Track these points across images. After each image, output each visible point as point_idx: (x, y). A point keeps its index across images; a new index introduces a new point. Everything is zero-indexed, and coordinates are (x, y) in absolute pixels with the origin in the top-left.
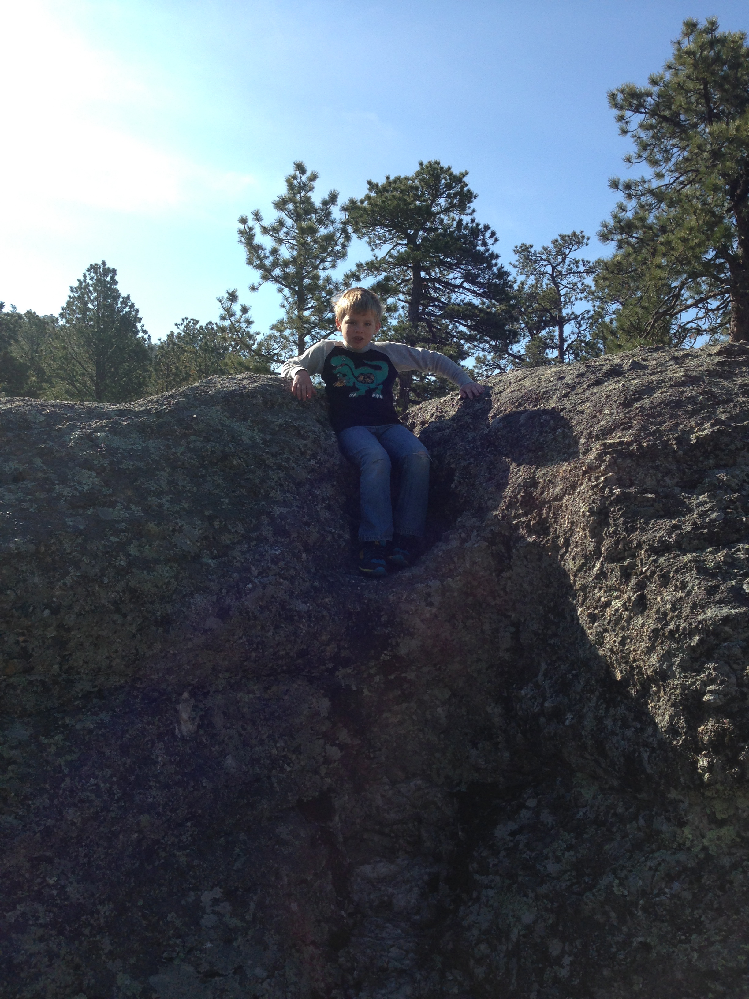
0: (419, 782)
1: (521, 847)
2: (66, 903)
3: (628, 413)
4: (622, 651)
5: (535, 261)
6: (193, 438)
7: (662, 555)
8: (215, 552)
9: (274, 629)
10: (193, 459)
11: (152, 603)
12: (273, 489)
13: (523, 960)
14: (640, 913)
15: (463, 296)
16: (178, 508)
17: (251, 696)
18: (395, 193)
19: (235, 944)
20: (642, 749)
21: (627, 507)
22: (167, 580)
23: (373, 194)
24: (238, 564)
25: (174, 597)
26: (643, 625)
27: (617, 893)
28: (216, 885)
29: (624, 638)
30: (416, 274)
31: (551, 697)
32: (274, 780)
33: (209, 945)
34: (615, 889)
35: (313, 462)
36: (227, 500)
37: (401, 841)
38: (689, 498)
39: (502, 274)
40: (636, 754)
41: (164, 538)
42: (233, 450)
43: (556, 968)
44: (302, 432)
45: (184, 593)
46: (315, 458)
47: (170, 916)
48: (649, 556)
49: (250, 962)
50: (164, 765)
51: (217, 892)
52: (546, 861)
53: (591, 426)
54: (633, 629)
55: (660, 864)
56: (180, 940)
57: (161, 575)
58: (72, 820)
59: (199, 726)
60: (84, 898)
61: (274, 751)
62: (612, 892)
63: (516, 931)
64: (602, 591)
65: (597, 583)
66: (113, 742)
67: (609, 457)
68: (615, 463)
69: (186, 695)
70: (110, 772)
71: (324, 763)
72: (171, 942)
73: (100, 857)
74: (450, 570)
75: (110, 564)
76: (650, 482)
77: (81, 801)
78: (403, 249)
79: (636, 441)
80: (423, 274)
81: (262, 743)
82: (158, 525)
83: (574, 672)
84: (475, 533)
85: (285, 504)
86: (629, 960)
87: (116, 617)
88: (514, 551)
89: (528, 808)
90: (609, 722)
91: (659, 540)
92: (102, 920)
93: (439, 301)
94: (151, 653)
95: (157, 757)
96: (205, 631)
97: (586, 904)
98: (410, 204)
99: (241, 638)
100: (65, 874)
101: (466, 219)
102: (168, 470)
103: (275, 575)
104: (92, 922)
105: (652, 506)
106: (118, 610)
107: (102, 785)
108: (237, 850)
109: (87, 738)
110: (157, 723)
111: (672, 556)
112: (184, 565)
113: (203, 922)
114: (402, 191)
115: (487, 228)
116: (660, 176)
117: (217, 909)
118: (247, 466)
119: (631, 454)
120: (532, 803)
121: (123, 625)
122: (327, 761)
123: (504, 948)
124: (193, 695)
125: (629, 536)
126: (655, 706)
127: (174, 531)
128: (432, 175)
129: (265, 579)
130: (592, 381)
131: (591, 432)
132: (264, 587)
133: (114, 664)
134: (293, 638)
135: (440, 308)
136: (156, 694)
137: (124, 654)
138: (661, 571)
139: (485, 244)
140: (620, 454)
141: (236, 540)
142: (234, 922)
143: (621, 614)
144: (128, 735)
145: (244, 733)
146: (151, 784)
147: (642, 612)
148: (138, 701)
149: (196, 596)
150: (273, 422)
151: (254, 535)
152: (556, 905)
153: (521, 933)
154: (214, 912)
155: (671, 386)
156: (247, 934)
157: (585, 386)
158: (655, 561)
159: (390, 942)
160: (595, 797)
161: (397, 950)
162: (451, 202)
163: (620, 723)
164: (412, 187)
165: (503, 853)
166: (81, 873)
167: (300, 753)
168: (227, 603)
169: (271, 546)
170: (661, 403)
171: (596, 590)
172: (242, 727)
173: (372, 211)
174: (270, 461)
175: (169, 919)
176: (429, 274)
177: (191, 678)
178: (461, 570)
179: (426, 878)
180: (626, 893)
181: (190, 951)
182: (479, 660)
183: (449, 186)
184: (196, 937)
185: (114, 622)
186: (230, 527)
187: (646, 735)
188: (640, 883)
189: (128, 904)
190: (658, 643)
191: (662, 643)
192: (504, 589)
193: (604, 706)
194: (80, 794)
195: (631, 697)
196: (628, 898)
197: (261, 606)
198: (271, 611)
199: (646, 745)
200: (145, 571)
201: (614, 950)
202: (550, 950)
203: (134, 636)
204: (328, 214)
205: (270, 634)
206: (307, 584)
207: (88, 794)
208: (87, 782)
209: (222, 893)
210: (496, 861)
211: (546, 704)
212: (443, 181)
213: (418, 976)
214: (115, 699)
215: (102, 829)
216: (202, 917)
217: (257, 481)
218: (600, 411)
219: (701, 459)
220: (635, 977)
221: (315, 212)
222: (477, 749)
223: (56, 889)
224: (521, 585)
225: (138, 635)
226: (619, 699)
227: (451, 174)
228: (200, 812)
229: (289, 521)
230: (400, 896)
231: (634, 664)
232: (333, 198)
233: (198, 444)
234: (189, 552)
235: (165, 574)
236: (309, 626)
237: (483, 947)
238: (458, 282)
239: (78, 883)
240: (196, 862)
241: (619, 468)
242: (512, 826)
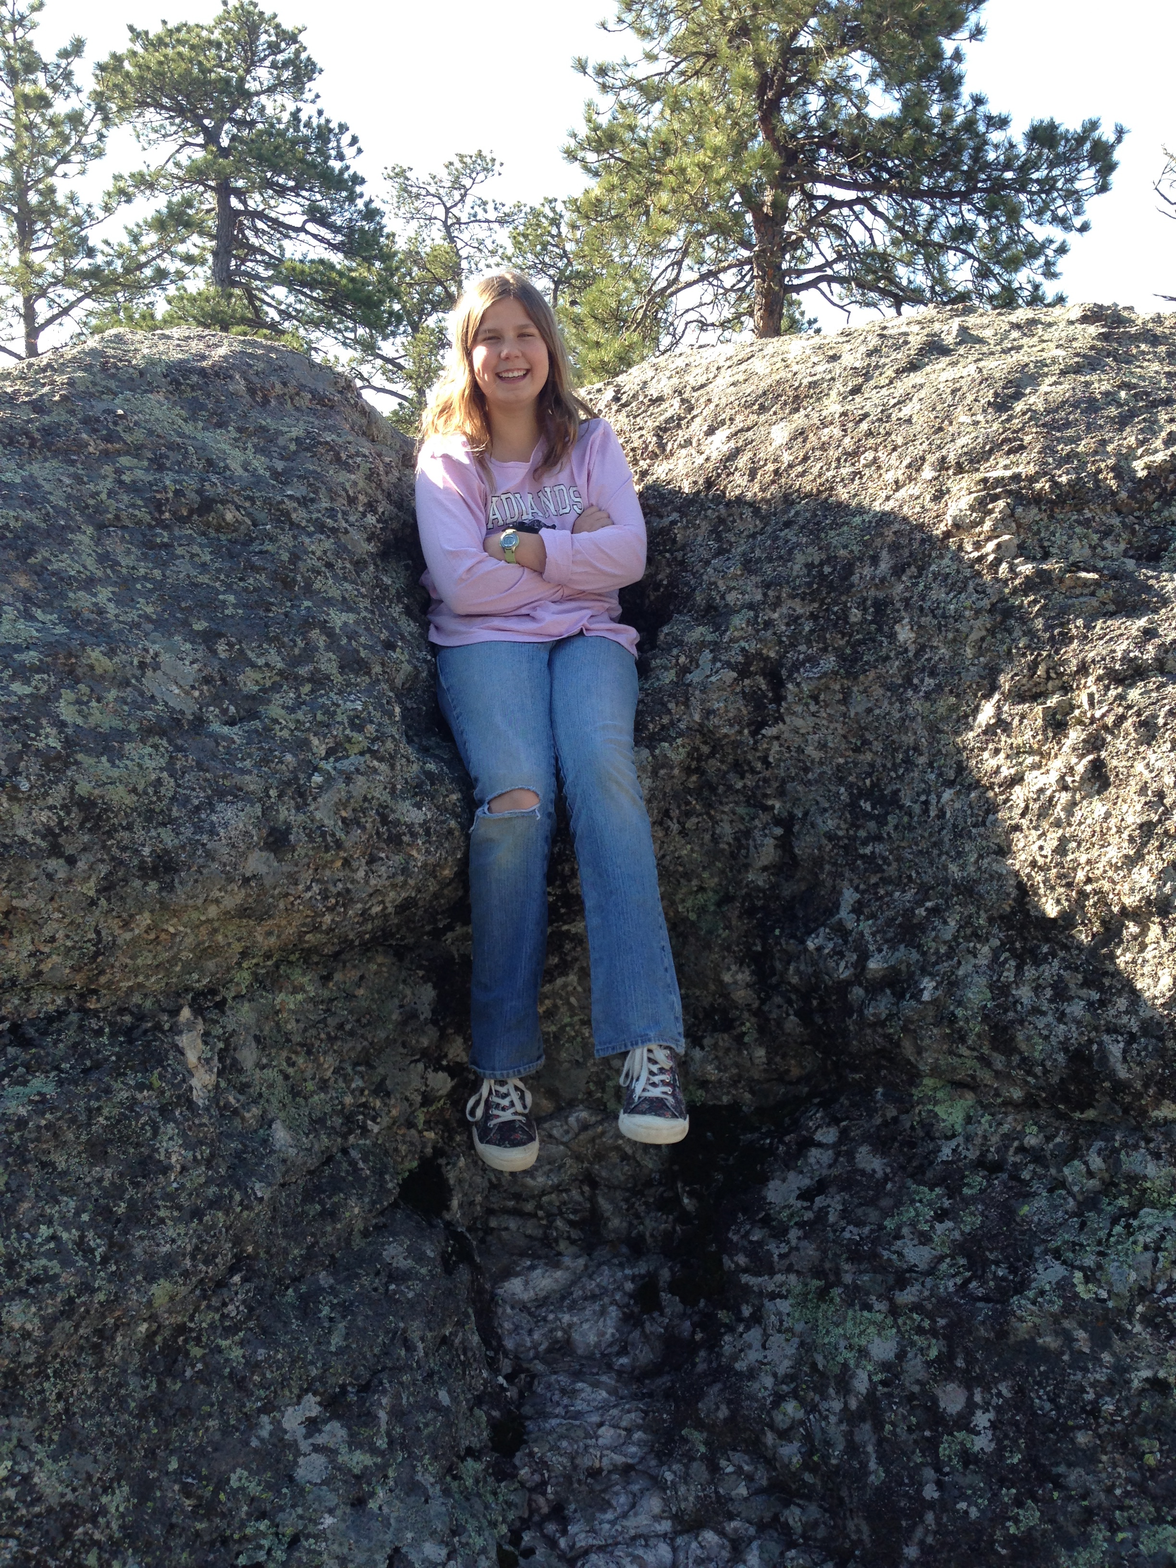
0: (584, 1115)
1: (832, 1218)
2: (37, 1509)
3: (1008, 420)
4: (1060, 865)
5: (418, 196)
6: (125, 461)
7: (1132, 685)
8: (232, 709)
9: (368, 863)
10: (139, 508)
11: (129, 828)
12: (319, 573)
13: (888, 1427)
14: (1138, 1328)
15: (304, 248)
16: (133, 616)
17: (300, 997)
18: (181, 49)
19: (373, 1505)
20: (1106, 1038)
21: (1046, 597)
22: (153, 777)
23: (138, 48)
24: (285, 734)
25: (175, 813)
26: (1108, 816)
27: (1086, 1297)
28: (307, 1391)
29: (1063, 841)
30: (223, 202)
31: (880, 951)
32: (355, 1154)
33: (328, 1521)
34: (1080, 1289)
35: (371, 519)
36: (231, 598)
37: (559, 1223)
38: (1157, 578)
39: (371, 214)
40: (1095, 1047)
41: (128, 684)
42: (220, 490)
43: (960, 1435)
44: (343, 456)
45: (196, 802)
46: (374, 512)
47: (234, 1477)
48: (1107, 688)
49: (409, 1535)
50: (184, 1169)
51: (311, 1406)
52: (899, 1243)
53: (939, 448)
54: (1080, 824)
55: (1163, 1238)
56: (267, 1522)
57: (140, 766)
58: (22, 1328)
59: (220, 1074)
60: (74, 1490)
61: (348, 1100)
62: (1076, 1296)
63: (863, 1375)
64: (1002, 755)
65: (987, 742)
66: (71, 1136)
67: (1001, 504)
68: (1012, 515)
69: (186, 1013)
70: (72, 1204)
71: (423, 1105)
72: (249, 1531)
73: (85, 1392)
74: (663, 727)
75: (25, 745)
76: (1079, 551)
77: (34, 1281)
78: (199, 154)
79: (1045, 474)
80: (235, 203)
81: (324, 1085)
82: (111, 653)
83: (929, 904)
84: (707, 655)
85: (346, 605)
86: (1126, 1413)
87: (54, 864)
88: (790, 686)
89: (820, 1145)
90: (1024, 993)
91: (1123, 659)
92: (114, 1526)
93: (264, 253)
94: (128, 936)
95: (168, 1155)
96: (246, 881)
97: (1021, 1319)
98: (210, 71)
99: (309, 888)
100: (25, 1448)
101: (308, 111)
102: (90, 530)
103: (362, 754)
104: (97, 1536)
105: (1093, 594)
106: (56, 850)
107: (65, 1236)
108: (326, 1311)
109: (16, 1137)
110: (157, 1083)
111: (1151, 686)
112: (179, 742)
113: (301, 1473)
114: (192, 47)
115: (343, 128)
116: (651, 57)
117: (320, 1439)
118: (255, 525)
119: (1038, 499)
120: (828, 1135)
121: (69, 881)
122: (427, 1100)
123: (837, 1405)
124: (198, 1011)
125: (1057, 652)
126: (1134, 962)
127: (142, 665)
128: (243, 25)
129: (346, 762)
130: (903, 363)
131: (944, 458)
132: (348, 779)
133: (45, 967)
134: (401, 878)
135: (268, 266)
136: (128, 1019)
137: (69, 944)
138: (1139, 714)
139: (341, 157)
140: (1018, 497)
141: (268, 684)
142: (360, 1460)
143: (1051, 798)
144: (101, 1119)
145: (291, 1071)
146: (162, 1213)
147: (1099, 793)
148: (105, 1040)
149: (220, 807)
150: (283, 433)
151: (304, 671)
152: (942, 1322)
153: (875, 1379)
154: (316, 1449)
155: (1063, 373)
156: (386, 1477)
157: (890, 373)
158: (1121, 697)
159: (595, 1418)
160: (969, 1120)
161: (612, 1431)
162: (278, 77)
163: (1049, 992)
164: (210, 42)
165: (794, 1234)
166: (56, 1438)
167: (388, 1094)
168: (282, 817)
169: (340, 693)
170: (1064, 403)
171: (986, 755)
172: (288, 1059)
173: (141, 78)
174: (299, 515)
175: (234, 1483)
176: (245, 203)
177: (195, 976)
178: (682, 726)
179: (629, 1286)
180: (1104, 1295)
181: (294, 1541)
182: (701, 889)
183: (274, 48)
184: (300, 1511)
185: (50, 877)
186: (251, 655)
187: (1113, 1012)
188: (1133, 1276)
189: (152, 1475)
190: (1150, 847)
191: (1161, 847)
192: (765, 760)
193: (1013, 963)
194: (27, 1265)
195: (1080, 947)
196: (1110, 1304)
197: (344, 820)
198: (364, 828)
199: (1113, 1029)
200: (104, 759)
201: (1090, 1396)
202: (942, 1405)
203: (93, 903)
204: (68, 76)
205: (361, 874)
206: (415, 767)
207: (44, 1262)
208: (34, 1236)
209: (320, 1404)
210: (784, 1249)
211: (872, 965)
212: (264, 38)
213: (669, 1476)
214: (56, 1043)
215: (81, 1331)
216: (296, 1463)
217: (285, 556)
218: (949, 418)
219: (1156, 505)
220: (1145, 1442)
221: (45, 69)
222: (702, 1048)
223: (14, 1486)
224: (801, 751)
225: (103, 902)
226: (1045, 949)
227: (278, 26)
228: (250, 1249)
229: (362, 640)
230: (586, 1326)
231: (1089, 888)
232: (77, 48)
233: (139, 474)
234: (182, 712)
235: (148, 763)
236: (428, 852)
237: (791, 1408)
238: (297, 221)
239: (55, 1460)
240: (261, 1353)
241: (1019, 526)
242: (796, 1181)
